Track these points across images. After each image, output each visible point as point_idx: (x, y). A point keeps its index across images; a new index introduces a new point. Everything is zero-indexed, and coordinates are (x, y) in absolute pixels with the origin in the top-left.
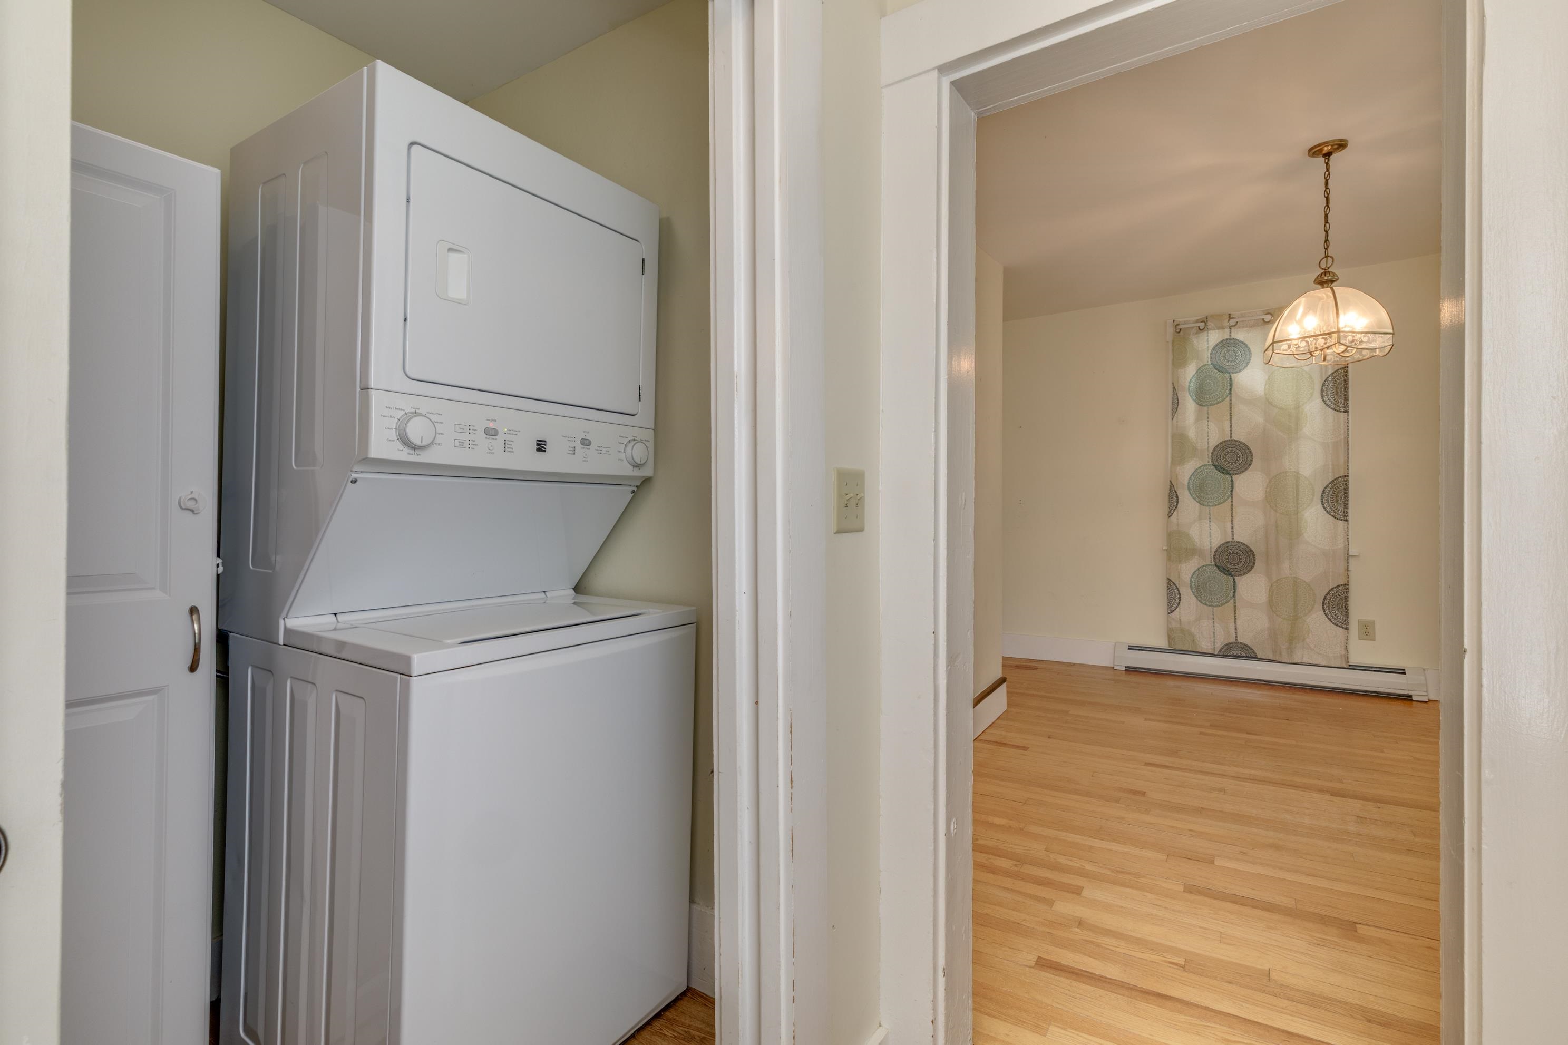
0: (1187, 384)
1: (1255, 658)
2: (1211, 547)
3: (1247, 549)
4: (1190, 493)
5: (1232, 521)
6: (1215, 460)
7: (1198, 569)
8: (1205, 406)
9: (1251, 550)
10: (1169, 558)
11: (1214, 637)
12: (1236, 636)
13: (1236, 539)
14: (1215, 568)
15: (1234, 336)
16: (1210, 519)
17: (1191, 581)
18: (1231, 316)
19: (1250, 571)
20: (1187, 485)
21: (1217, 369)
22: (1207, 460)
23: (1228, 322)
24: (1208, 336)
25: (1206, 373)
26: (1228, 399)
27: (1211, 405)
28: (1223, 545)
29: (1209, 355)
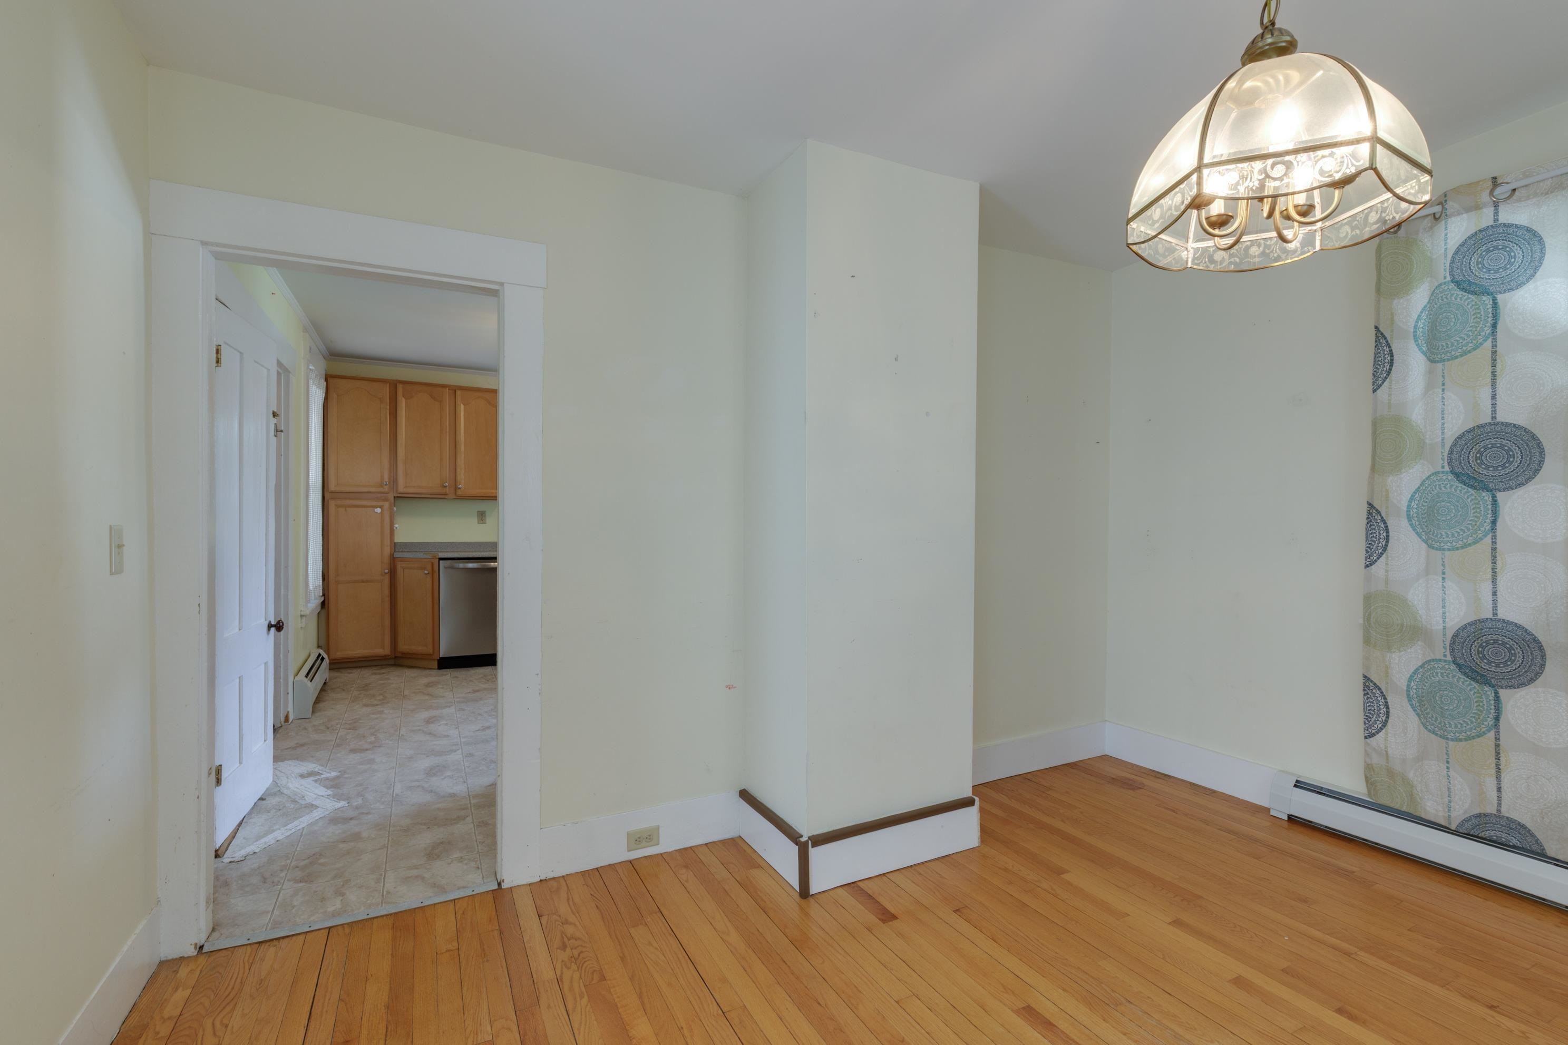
0: (1412, 324)
1: (1541, 855)
2: (1444, 628)
3: (1528, 638)
4: (1411, 525)
5: (1494, 581)
6: (1456, 464)
7: (1422, 666)
8: (1438, 362)
9: (1535, 640)
10: (1367, 641)
11: (1449, 796)
12: (1499, 804)
13: (1502, 614)
14: (1453, 667)
15: (1504, 217)
16: (1444, 573)
17: (1408, 686)
18: (1499, 181)
19: (1532, 680)
20: (1405, 509)
21: (1464, 290)
22: (1440, 463)
23: (1491, 193)
24: (1446, 229)
25: (1442, 300)
26: (1488, 344)
27: (1448, 360)
28: (1471, 624)
29: (1448, 265)
